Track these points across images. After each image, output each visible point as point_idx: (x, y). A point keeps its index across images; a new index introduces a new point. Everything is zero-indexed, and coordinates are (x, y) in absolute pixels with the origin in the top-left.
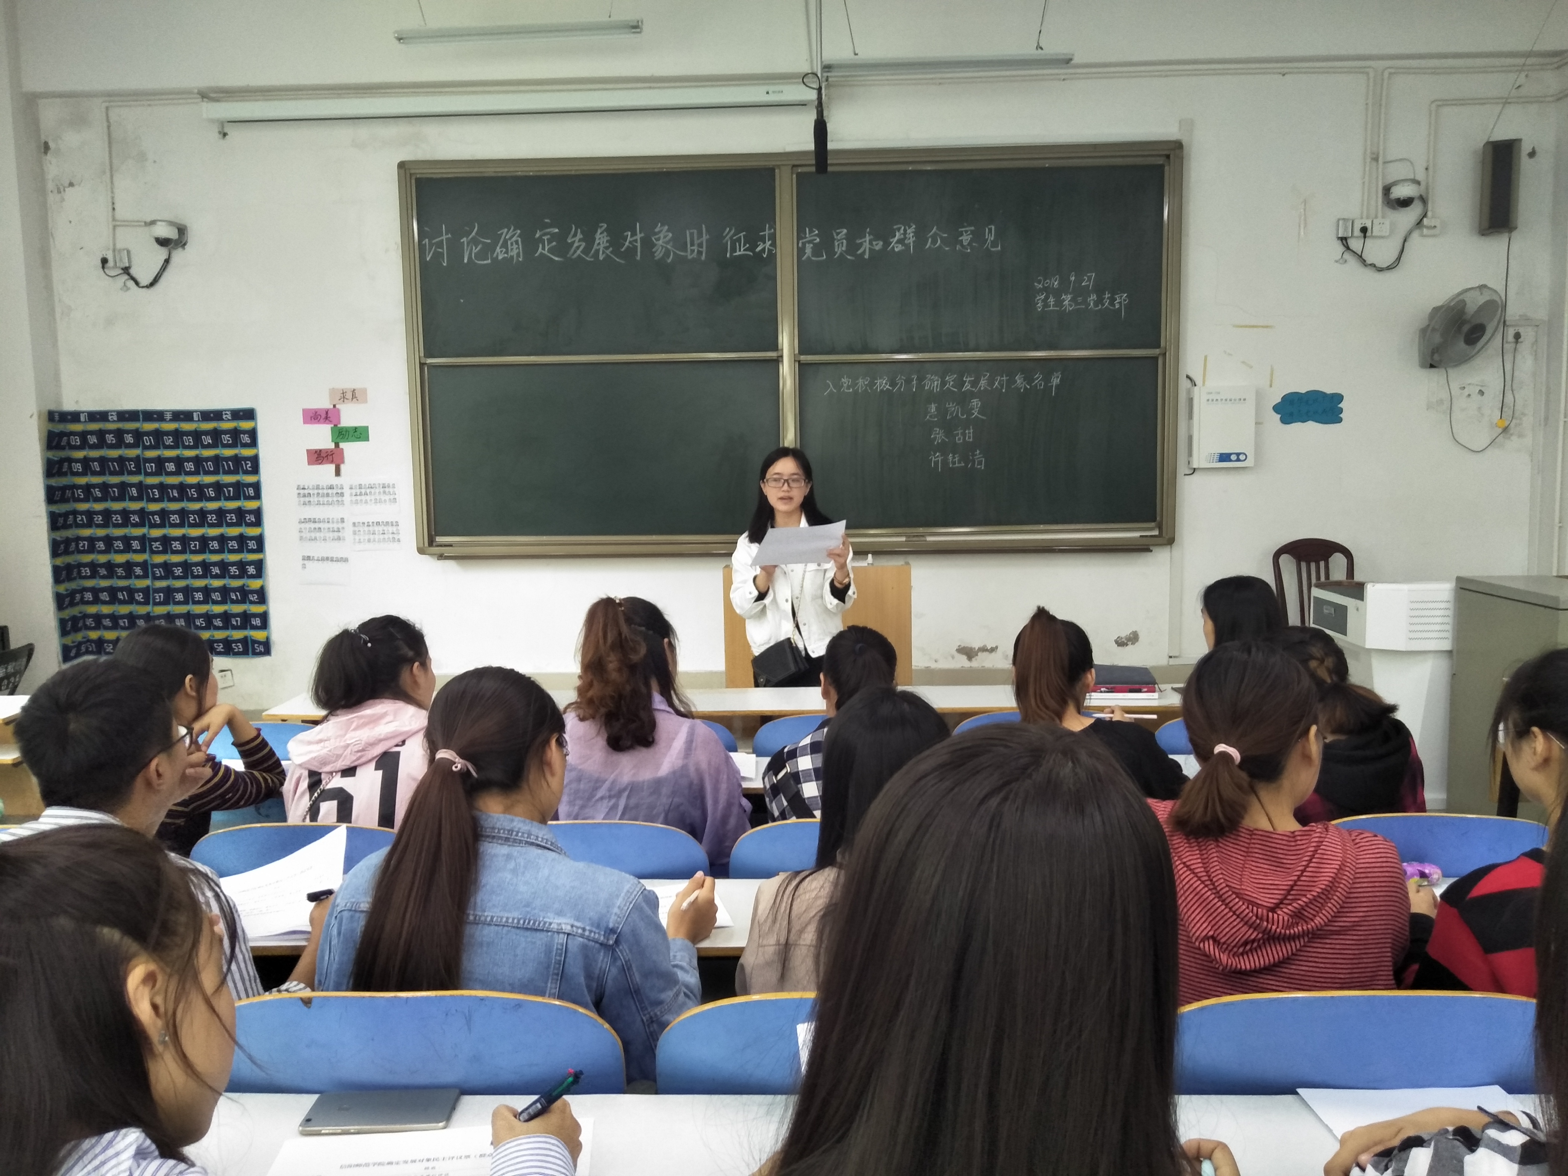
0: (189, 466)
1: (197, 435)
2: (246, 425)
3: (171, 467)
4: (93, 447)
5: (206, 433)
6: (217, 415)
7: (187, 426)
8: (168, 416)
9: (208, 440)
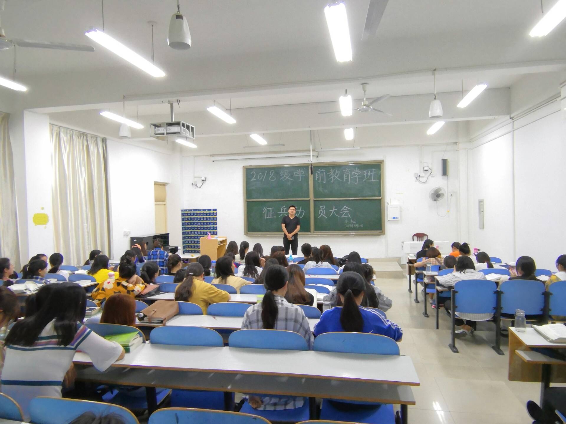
0: (205, 219)
1: (207, 214)
2: (215, 212)
3: (202, 219)
4: (189, 216)
5: (208, 213)
6: (210, 210)
7: (205, 212)
8: (202, 210)
9: (209, 214)
